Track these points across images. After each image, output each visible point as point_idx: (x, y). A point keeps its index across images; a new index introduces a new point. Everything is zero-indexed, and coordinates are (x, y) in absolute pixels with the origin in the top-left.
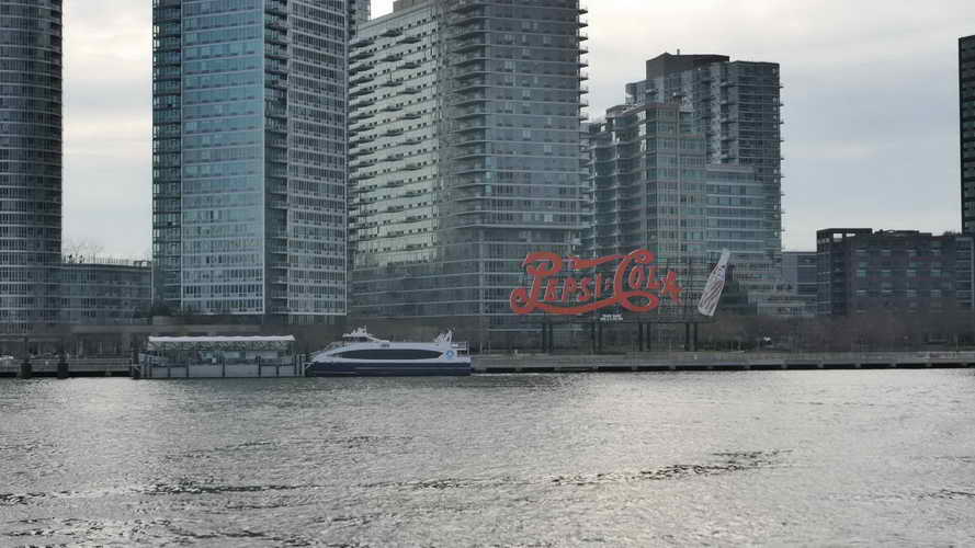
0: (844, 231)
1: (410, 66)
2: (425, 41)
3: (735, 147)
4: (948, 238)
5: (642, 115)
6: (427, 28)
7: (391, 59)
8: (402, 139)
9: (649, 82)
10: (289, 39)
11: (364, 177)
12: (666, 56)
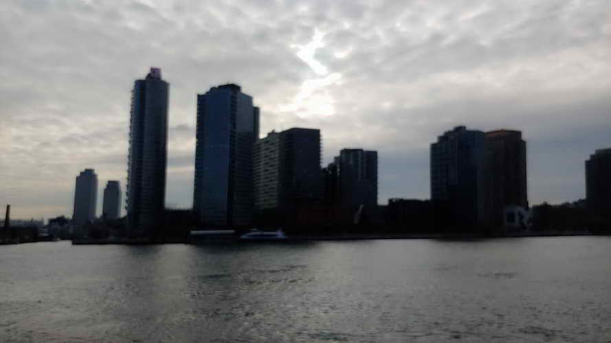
0: (396, 199)
1: (272, 151)
2: (276, 145)
3: (365, 175)
4: (426, 202)
6: (276, 141)
7: (266, 149)
8: (269, 172)
9: (341, 157)
10: (236, 143)
12: (346, 149)
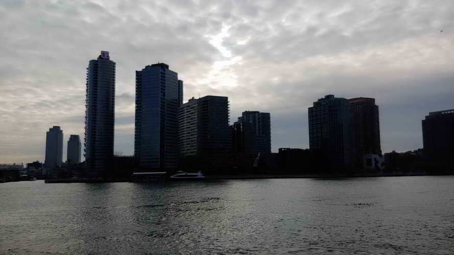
0: (284, 149)
3: (261, 131)
5: (241, 124)
9: (243, 117)
11: (182, 137)
12: (246, 111)
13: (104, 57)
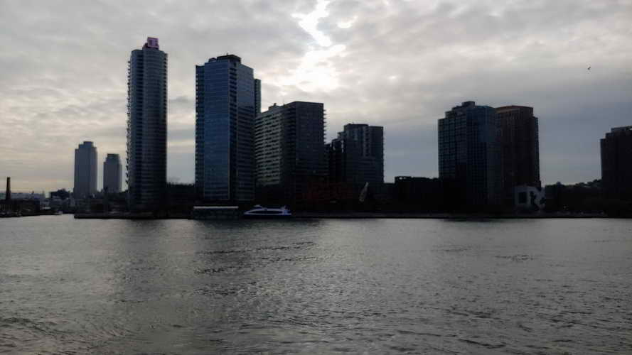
0: (403, 177)
1: (273, 126)
2: (278, 119)
6: (278, 115)
7: (268, 124)
10: (237, 117)
11: (260, 159)
13: (152, 45)
